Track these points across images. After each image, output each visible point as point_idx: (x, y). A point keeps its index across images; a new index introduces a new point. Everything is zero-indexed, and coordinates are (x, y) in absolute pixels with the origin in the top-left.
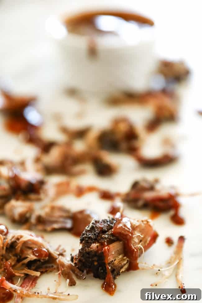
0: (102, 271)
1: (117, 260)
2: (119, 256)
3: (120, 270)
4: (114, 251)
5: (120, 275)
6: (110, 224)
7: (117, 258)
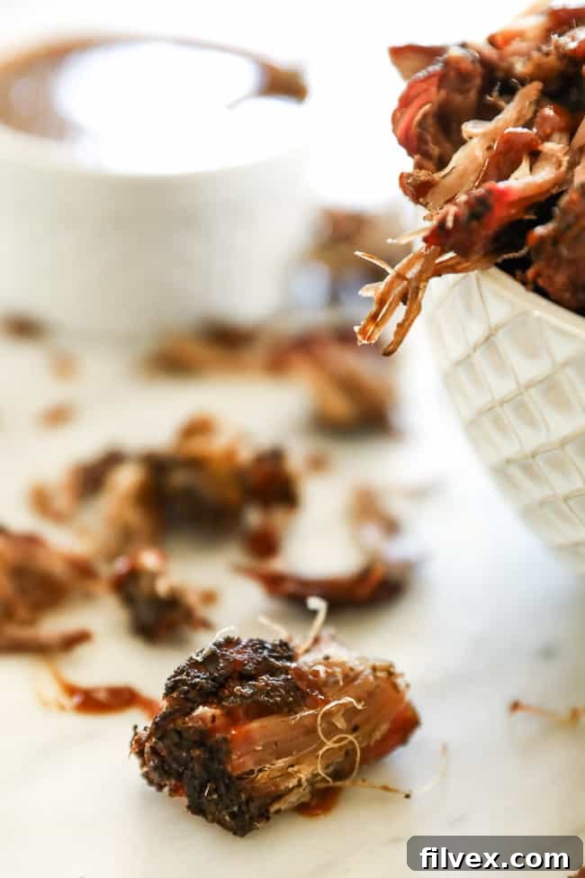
0: (215, 796)
1: (267, 773)
2: (275, 762)
3: (271, 804)
4: (261, 743)
5: (268, 819)
6: (270, 656)
7: (268, 766)
